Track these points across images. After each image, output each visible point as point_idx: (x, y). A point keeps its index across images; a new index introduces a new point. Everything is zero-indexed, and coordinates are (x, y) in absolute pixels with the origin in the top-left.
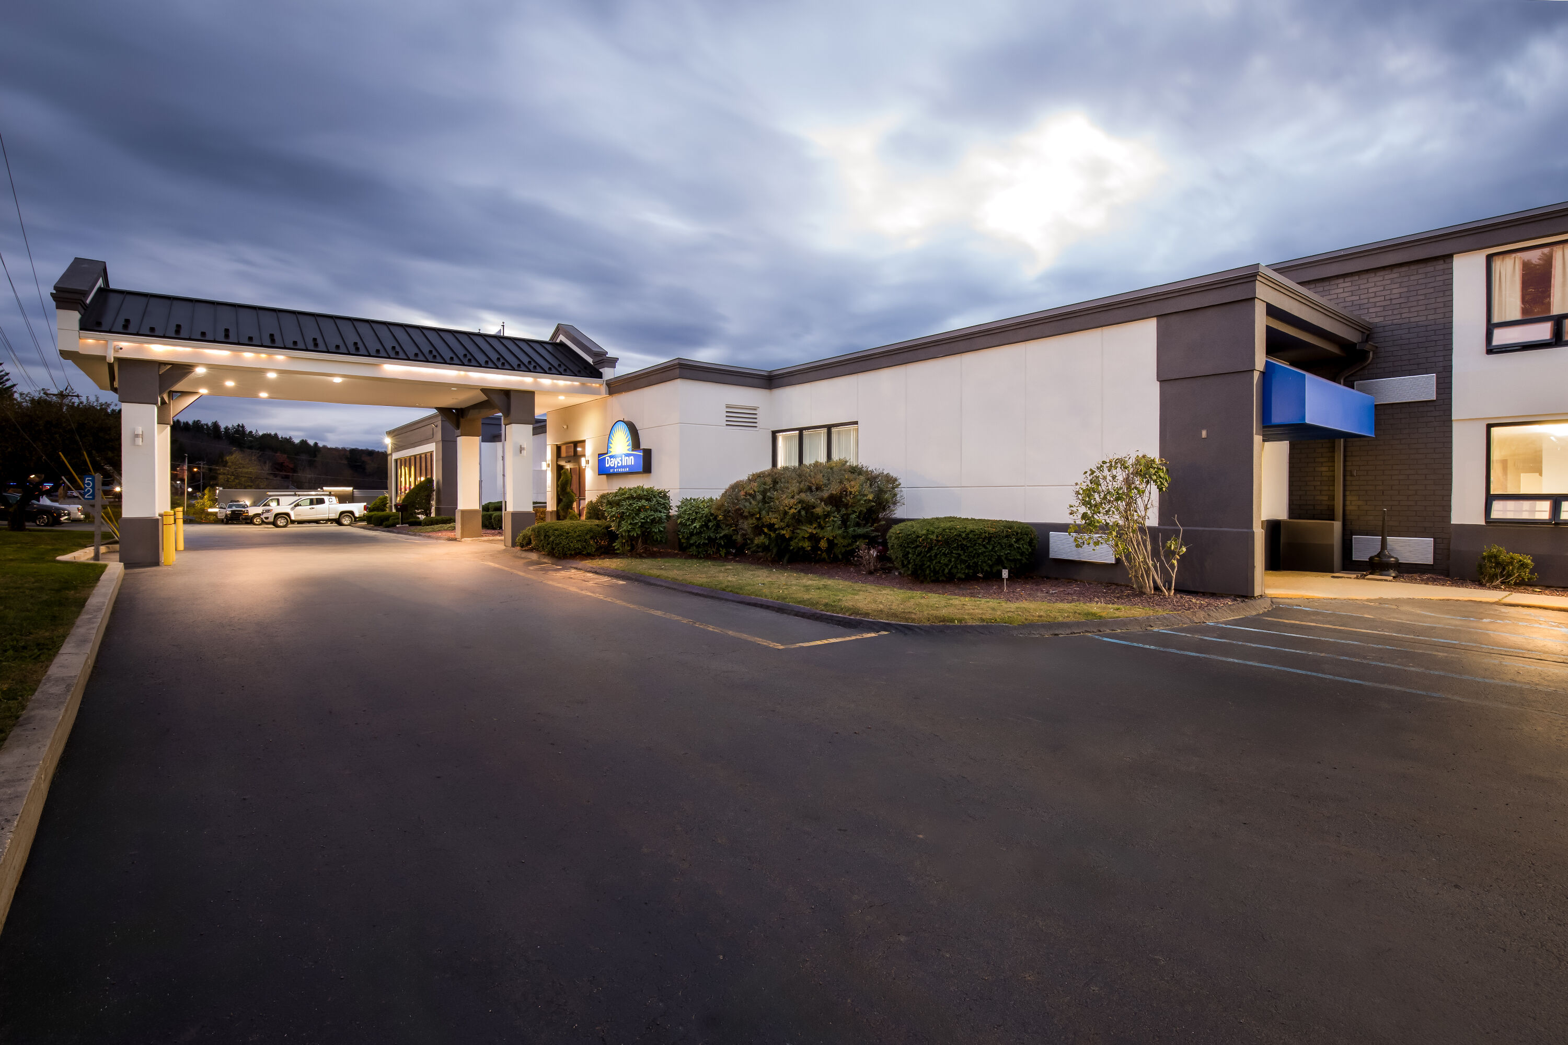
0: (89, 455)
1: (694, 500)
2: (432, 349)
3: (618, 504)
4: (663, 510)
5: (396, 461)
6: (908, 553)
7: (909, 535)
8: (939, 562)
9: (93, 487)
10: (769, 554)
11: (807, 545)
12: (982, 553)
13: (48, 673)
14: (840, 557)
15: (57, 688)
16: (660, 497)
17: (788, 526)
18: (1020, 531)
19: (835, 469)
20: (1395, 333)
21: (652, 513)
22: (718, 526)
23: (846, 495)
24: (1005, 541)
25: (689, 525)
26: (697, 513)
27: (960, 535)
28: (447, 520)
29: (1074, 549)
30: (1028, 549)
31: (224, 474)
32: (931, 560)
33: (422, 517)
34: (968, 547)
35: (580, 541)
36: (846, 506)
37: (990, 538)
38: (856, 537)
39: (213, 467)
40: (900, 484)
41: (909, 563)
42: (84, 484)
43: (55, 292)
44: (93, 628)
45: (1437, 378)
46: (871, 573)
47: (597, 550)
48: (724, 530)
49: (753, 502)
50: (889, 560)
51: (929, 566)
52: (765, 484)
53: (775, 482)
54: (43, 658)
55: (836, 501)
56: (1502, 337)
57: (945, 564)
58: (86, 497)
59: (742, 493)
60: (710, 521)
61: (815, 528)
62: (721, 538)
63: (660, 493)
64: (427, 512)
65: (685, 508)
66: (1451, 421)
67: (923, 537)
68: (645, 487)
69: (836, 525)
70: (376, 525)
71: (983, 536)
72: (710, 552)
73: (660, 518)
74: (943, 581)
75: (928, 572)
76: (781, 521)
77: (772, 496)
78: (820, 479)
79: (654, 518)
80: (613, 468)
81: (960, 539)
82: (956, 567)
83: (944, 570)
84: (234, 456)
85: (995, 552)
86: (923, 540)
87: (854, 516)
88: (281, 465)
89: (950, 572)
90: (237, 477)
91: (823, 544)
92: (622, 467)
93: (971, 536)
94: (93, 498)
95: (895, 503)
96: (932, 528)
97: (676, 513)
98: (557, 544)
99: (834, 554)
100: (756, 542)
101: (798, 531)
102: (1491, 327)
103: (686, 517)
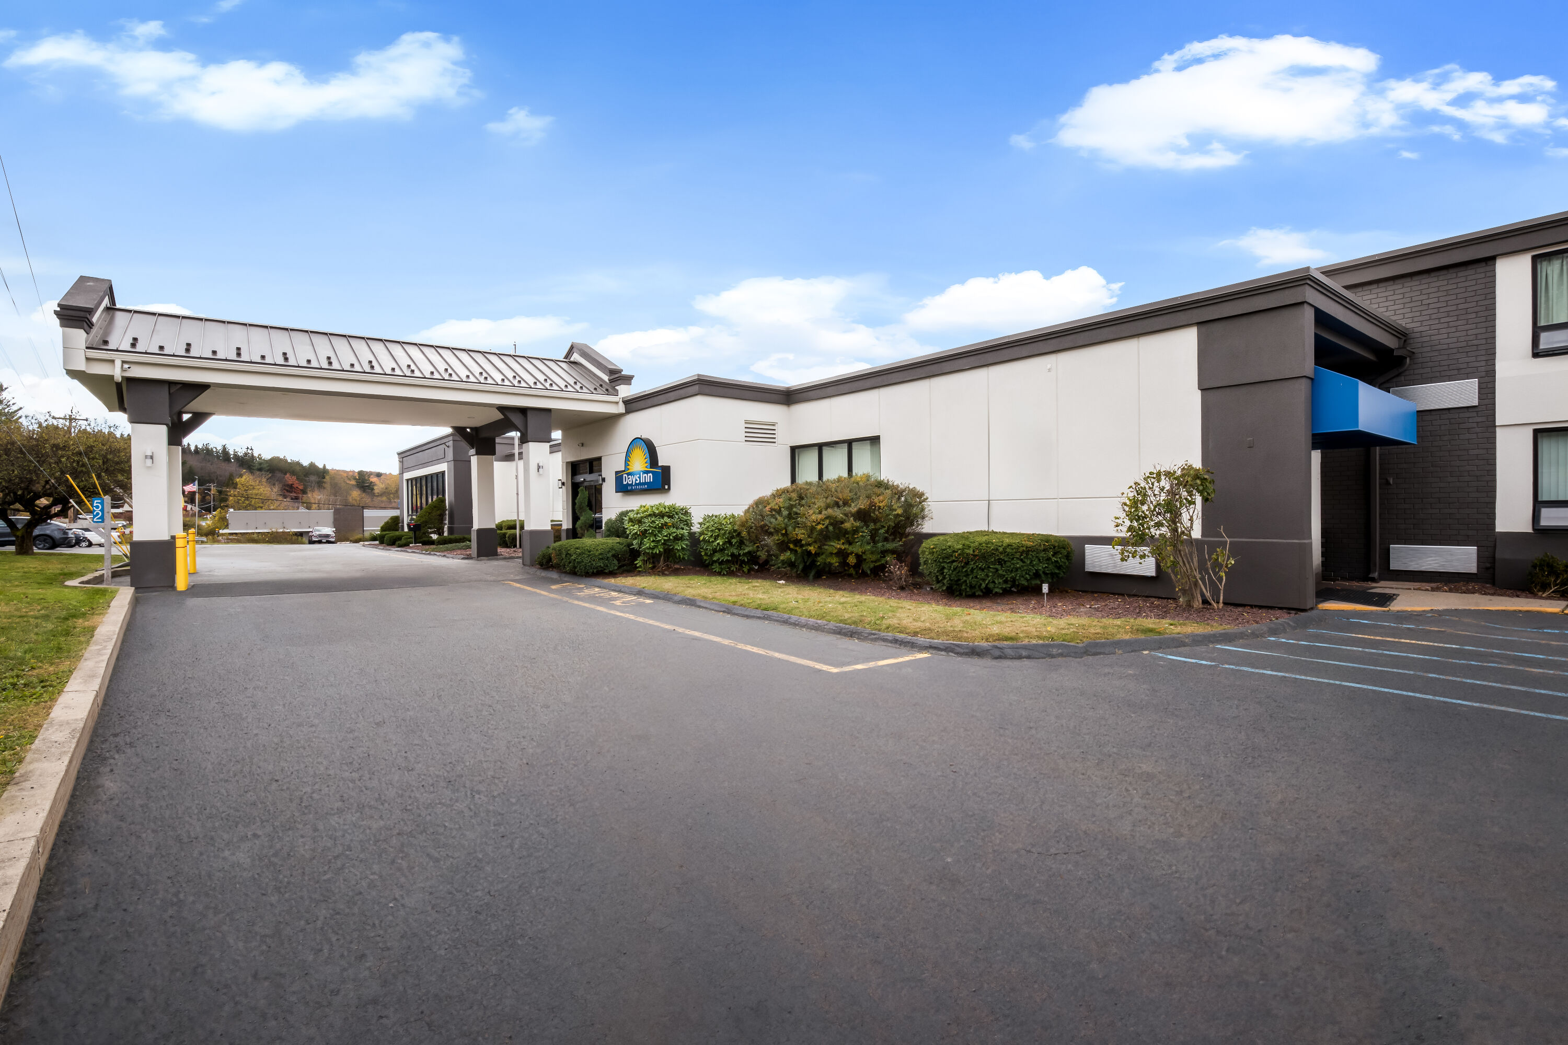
0: (99, 477)
1: (716, 516)
2: (447, 367)
3: (640, 522)
4: (685, 527)
5: (408, 480)
6: (944, 568)
7: (944, 550)
8: (976, 577)
9: (102, 510)
10: (795, 570)
11: (835, 561)
12: (1020, 568)
13: (51, 715)
14: (869, 572)
15: (61, 734)
16: (682, 514)
17: (815, 542)
18: (1057, 544)
19: (861, 483)
20: (1433, 338)
21: (675, 530)
22: (741, 543)
23: (875, 509)
24: (1042, 554)
25: (713, 542)
26: (719, 530)
27: (997, 549)
28: (460, 539)
29: (1119, 562)
30: (1065, 563)
31: (235, 496)
32: (967, 575)
33: (435, 537)
34: (1005, 562)
35: (602, 559)
36: (875, 521)
37: (1028, 551)
38: (884, 553)
39: (224, 489)
40: (927, 499)
41: (944, 578)
42: (92, 506)
43: (58, 309)
44: (103, 661)
45: (1479, 383)
46: (902, 588)
47: (619, 567)
48: (747, 546)
49: (779, 518)
50: (921, 575)
51: (966, 581)
52: (790, 499)
53: (801, 498)
54: (46, 697)
55: (863, 516)
56: (1548, 340)
57: (981, 579)
58: (95, 520)
59: (768, 508)
60: (733, 537)
61: (843, 544)
62: (744, 554)
63: (682, 509)
64: (440, 532)
65: (708, 524)
66: (1495, 426)
67: (959, 552)
68: (667, 504)
69: (865, 540)
70: (388, 545)
71: (1021, 549)
72: (734, 568)
73: (682, 535)
74: (979, 597)
75: (963, 587)
76: (809, 537)
77: (799, 511)
78: (847, 494)
79: (677, 535)
80: (631, 485)
81: (997, 553)
82: (994, 582)
83: (981, 584)
84: (244, 477)
85: (1033, 566)
86: (959, 555)
87: (882, 531)
88: (291, 486)
89: (986, 587)
90: (247, 498)
91: (852, 560)
92: (640, 484)
93: (1008, 550)
94: (103, 521)
95: (923, 518)
96: (967, 543)
97: (698, 530)
98: (579, 563)
99: (863, 570)
100: (782, 558)
101: (826, 547)
102: (1537, 331)
103: (710, 534)
